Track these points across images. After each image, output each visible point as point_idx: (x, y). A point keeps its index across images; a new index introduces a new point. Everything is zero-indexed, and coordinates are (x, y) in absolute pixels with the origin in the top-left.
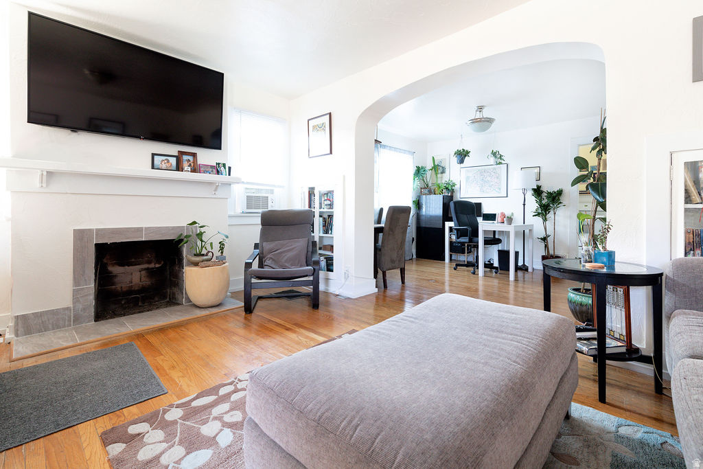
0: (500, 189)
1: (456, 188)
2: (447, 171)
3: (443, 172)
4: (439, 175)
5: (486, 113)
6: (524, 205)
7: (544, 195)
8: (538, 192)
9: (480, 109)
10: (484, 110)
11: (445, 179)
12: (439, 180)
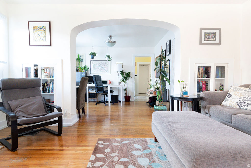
0: (108, 71)
1: (89, 69)
2: (84, 61)
3: (82, 62)
4: (80, 63)
5: (113, 39)
6: (118, 77)
7: (124, 74)
8: (122, 72)
9: (111, 37)
10: (112, 37)
11: (83, 65)
12: (80, 65)
